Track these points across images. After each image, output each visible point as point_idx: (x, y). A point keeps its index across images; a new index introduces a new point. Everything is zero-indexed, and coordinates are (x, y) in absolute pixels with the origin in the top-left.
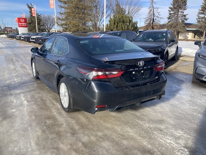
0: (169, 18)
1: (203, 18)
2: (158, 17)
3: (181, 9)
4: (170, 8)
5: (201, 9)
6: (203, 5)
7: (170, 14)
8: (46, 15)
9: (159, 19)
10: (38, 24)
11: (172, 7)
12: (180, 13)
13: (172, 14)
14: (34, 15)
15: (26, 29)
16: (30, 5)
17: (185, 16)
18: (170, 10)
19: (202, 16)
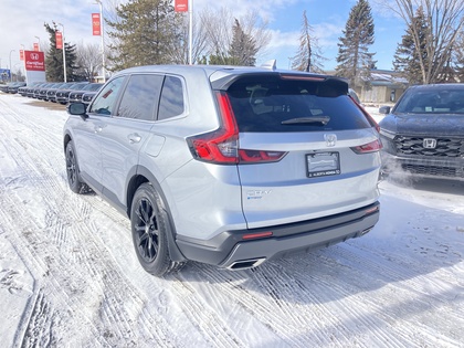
0: (339, 60)
1: (404, 61)
2: (319, 57)
3: (363, 42)
4: (342, 39)
5: (401, 43)
6: (406, 34)
7: (341, 51)
9: (320, 60)
10: (68, 65)
11: (344, 36)
12: (359, 50)
13: (345, 51)
14: (58, 46)
15: (43, 74)
16: (52, 27)
17: (370, 55)
18: (341, 43)
19: (404, 56)
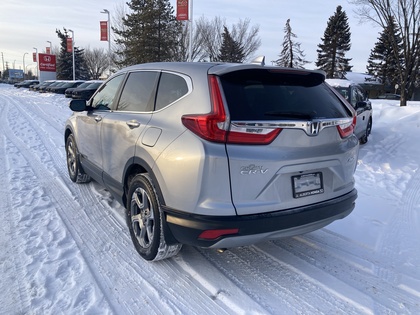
0: (318, 64)
1: (378, 65)
2: (300, 60)
3: (340, 48)
4: (320, 46)
5: (374, 49)
7: (320, 56)
8: (92, 50)
9: (302, 63)
12: (337, 55)
13: (324, 56)
14: (69, 50)
16: (63, 32)
18: (320, 49)
19: (377, 61)
